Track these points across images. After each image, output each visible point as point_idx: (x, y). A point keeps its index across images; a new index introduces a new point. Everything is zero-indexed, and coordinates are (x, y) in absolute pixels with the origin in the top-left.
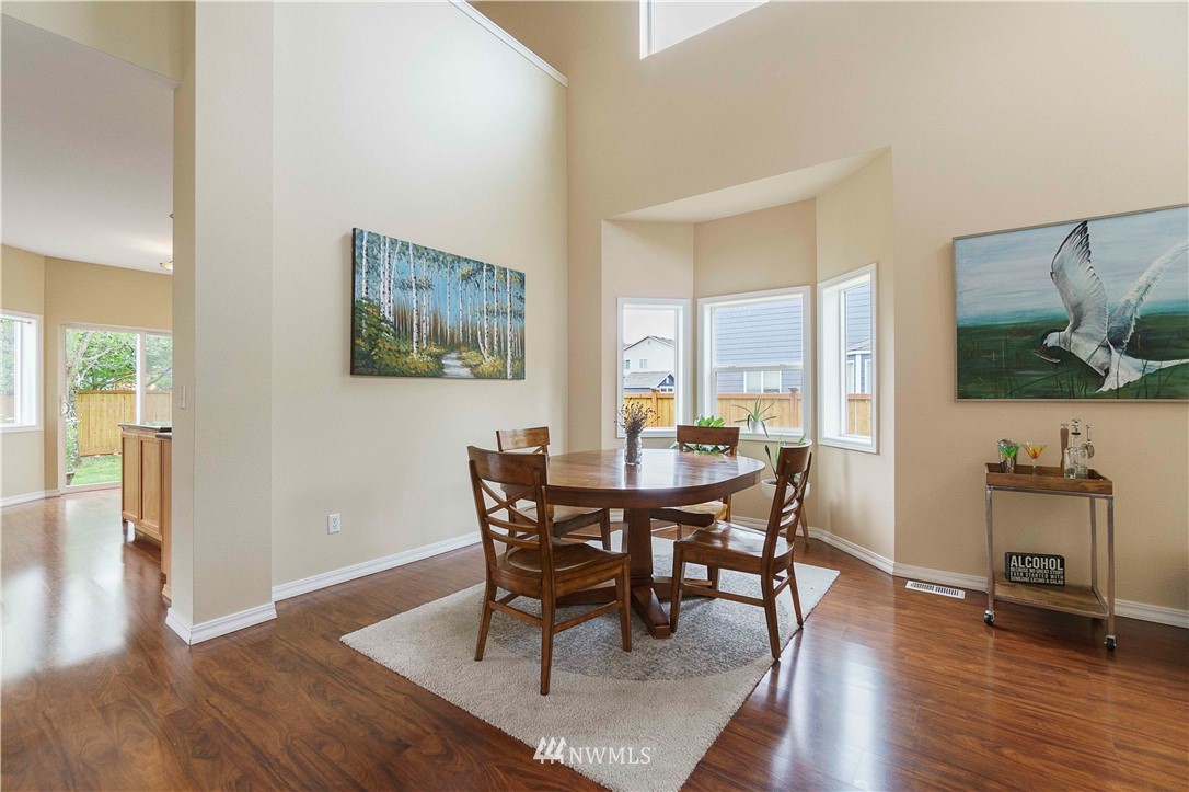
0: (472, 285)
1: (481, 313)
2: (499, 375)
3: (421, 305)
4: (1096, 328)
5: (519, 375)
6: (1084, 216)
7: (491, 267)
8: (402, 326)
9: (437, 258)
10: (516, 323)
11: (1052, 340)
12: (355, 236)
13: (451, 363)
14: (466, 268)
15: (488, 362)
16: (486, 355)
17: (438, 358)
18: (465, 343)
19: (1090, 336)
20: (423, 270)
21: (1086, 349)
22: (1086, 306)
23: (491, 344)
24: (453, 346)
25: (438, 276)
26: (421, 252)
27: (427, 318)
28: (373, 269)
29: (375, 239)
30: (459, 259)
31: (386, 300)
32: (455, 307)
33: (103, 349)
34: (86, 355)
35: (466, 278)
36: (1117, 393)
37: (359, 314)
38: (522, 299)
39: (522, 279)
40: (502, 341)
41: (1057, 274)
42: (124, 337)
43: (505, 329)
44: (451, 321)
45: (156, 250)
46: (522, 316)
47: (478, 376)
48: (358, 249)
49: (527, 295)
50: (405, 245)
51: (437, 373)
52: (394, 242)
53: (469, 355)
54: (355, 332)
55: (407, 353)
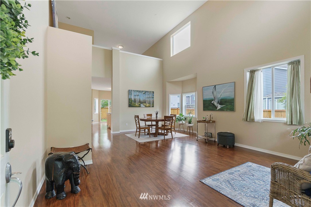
0: (145, 94)
1: (146, 98)
2: (150, 107)
3: (137, 98)
4: (216, 100)
5: (153, 106)
6: (215, 85)
7: (148, 91)
8: (135, 101)
9: (139, 91)
10: (153, 99)
11: (212, 102)
12: (129, 90)
13: (142, 105)
14: (144, 92)
15: (148, 105)
16: (147, 104)
17: (140, 105)
18: (144, 102)
19: (216, 102)
20: (138, 93)
21: (216, 104)
22: (216, 97)
23: (148, 102)
24: (142, 103)
25: (140, 94)
26: (137, 91)
27: (138, 100)
28: (131, 94)
29: (131, 91)
30: (143, 91)
31: (133, 98)
32: (142, 98)
33: (104, 101)
34: (102, 102)
35: (144, 93)
36: (218, 110)
37: (130, 100)
38: (153, 95)
39: (153, 92)
40: (150, 102)
41: (213, 93)
42: (107, 100)
43: (150, 100)
44: (142, 100)
45: (110, 89)
46: (153, 98)
47: (146, 107)
48: (130, 92)
49: (154, 95)
50: (135, 91)
51: (140, 106)
52: (134, 90)
53: (145, 104)
54: (129, 102)
55: (135, 104)
